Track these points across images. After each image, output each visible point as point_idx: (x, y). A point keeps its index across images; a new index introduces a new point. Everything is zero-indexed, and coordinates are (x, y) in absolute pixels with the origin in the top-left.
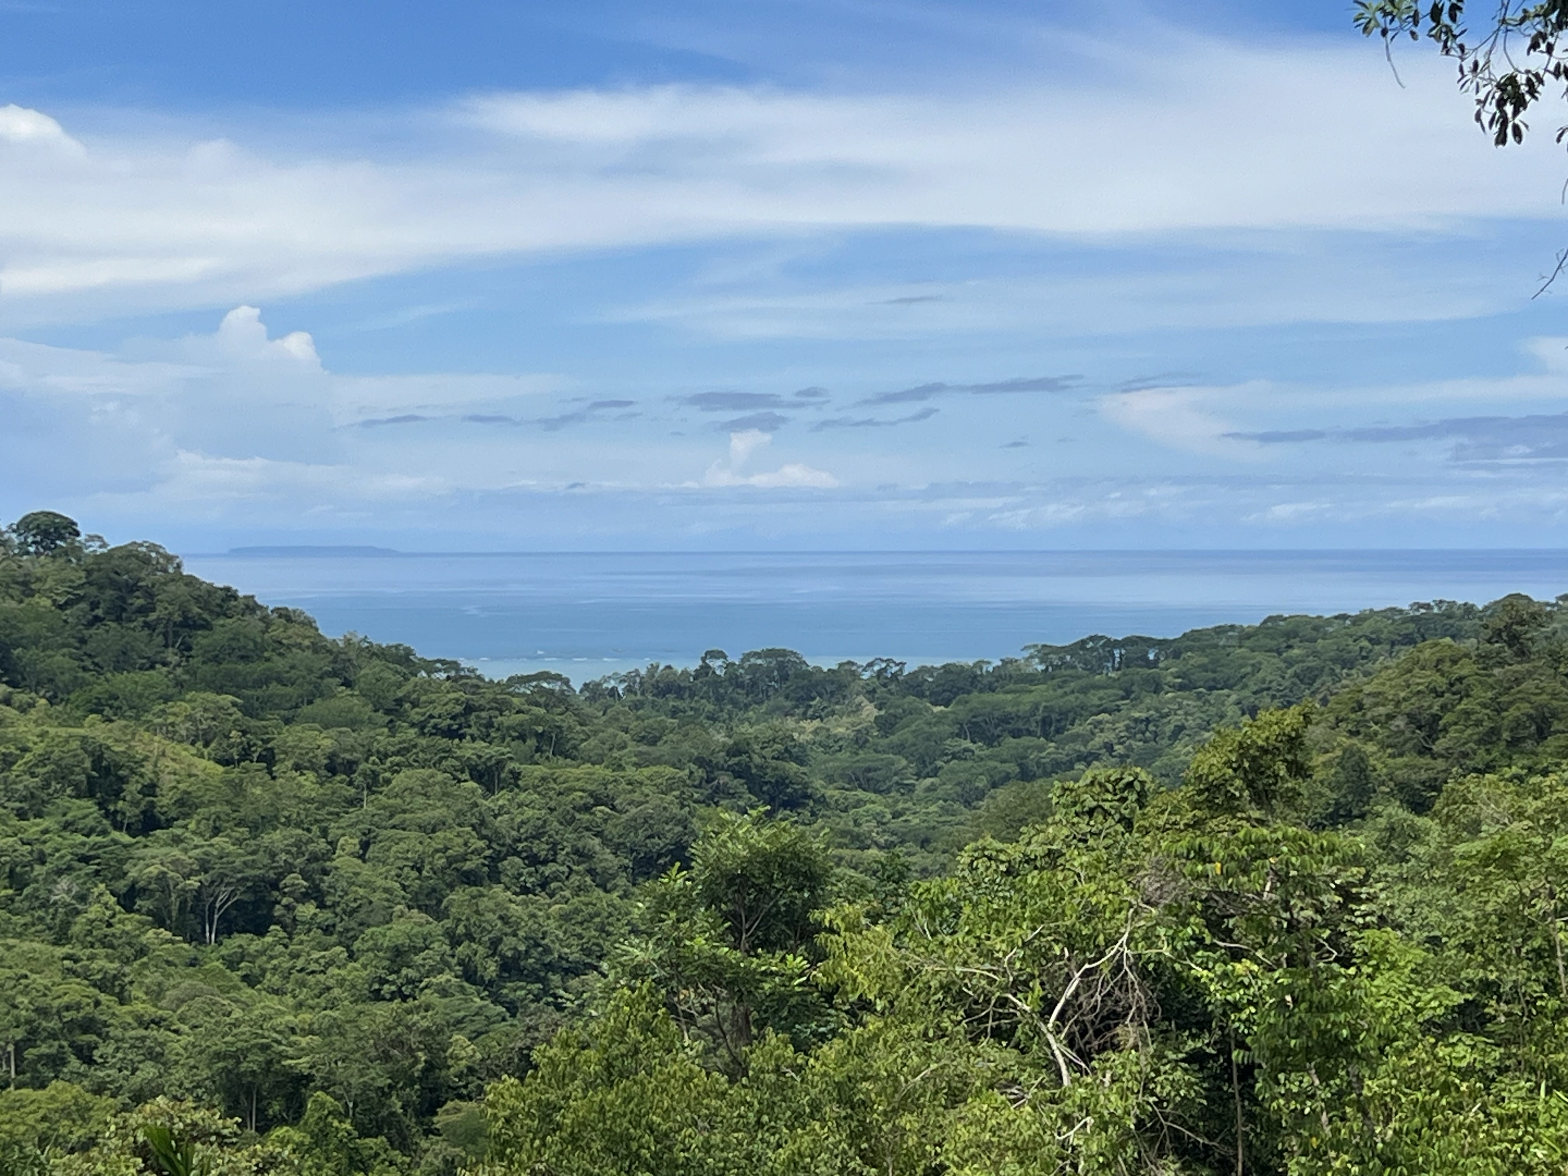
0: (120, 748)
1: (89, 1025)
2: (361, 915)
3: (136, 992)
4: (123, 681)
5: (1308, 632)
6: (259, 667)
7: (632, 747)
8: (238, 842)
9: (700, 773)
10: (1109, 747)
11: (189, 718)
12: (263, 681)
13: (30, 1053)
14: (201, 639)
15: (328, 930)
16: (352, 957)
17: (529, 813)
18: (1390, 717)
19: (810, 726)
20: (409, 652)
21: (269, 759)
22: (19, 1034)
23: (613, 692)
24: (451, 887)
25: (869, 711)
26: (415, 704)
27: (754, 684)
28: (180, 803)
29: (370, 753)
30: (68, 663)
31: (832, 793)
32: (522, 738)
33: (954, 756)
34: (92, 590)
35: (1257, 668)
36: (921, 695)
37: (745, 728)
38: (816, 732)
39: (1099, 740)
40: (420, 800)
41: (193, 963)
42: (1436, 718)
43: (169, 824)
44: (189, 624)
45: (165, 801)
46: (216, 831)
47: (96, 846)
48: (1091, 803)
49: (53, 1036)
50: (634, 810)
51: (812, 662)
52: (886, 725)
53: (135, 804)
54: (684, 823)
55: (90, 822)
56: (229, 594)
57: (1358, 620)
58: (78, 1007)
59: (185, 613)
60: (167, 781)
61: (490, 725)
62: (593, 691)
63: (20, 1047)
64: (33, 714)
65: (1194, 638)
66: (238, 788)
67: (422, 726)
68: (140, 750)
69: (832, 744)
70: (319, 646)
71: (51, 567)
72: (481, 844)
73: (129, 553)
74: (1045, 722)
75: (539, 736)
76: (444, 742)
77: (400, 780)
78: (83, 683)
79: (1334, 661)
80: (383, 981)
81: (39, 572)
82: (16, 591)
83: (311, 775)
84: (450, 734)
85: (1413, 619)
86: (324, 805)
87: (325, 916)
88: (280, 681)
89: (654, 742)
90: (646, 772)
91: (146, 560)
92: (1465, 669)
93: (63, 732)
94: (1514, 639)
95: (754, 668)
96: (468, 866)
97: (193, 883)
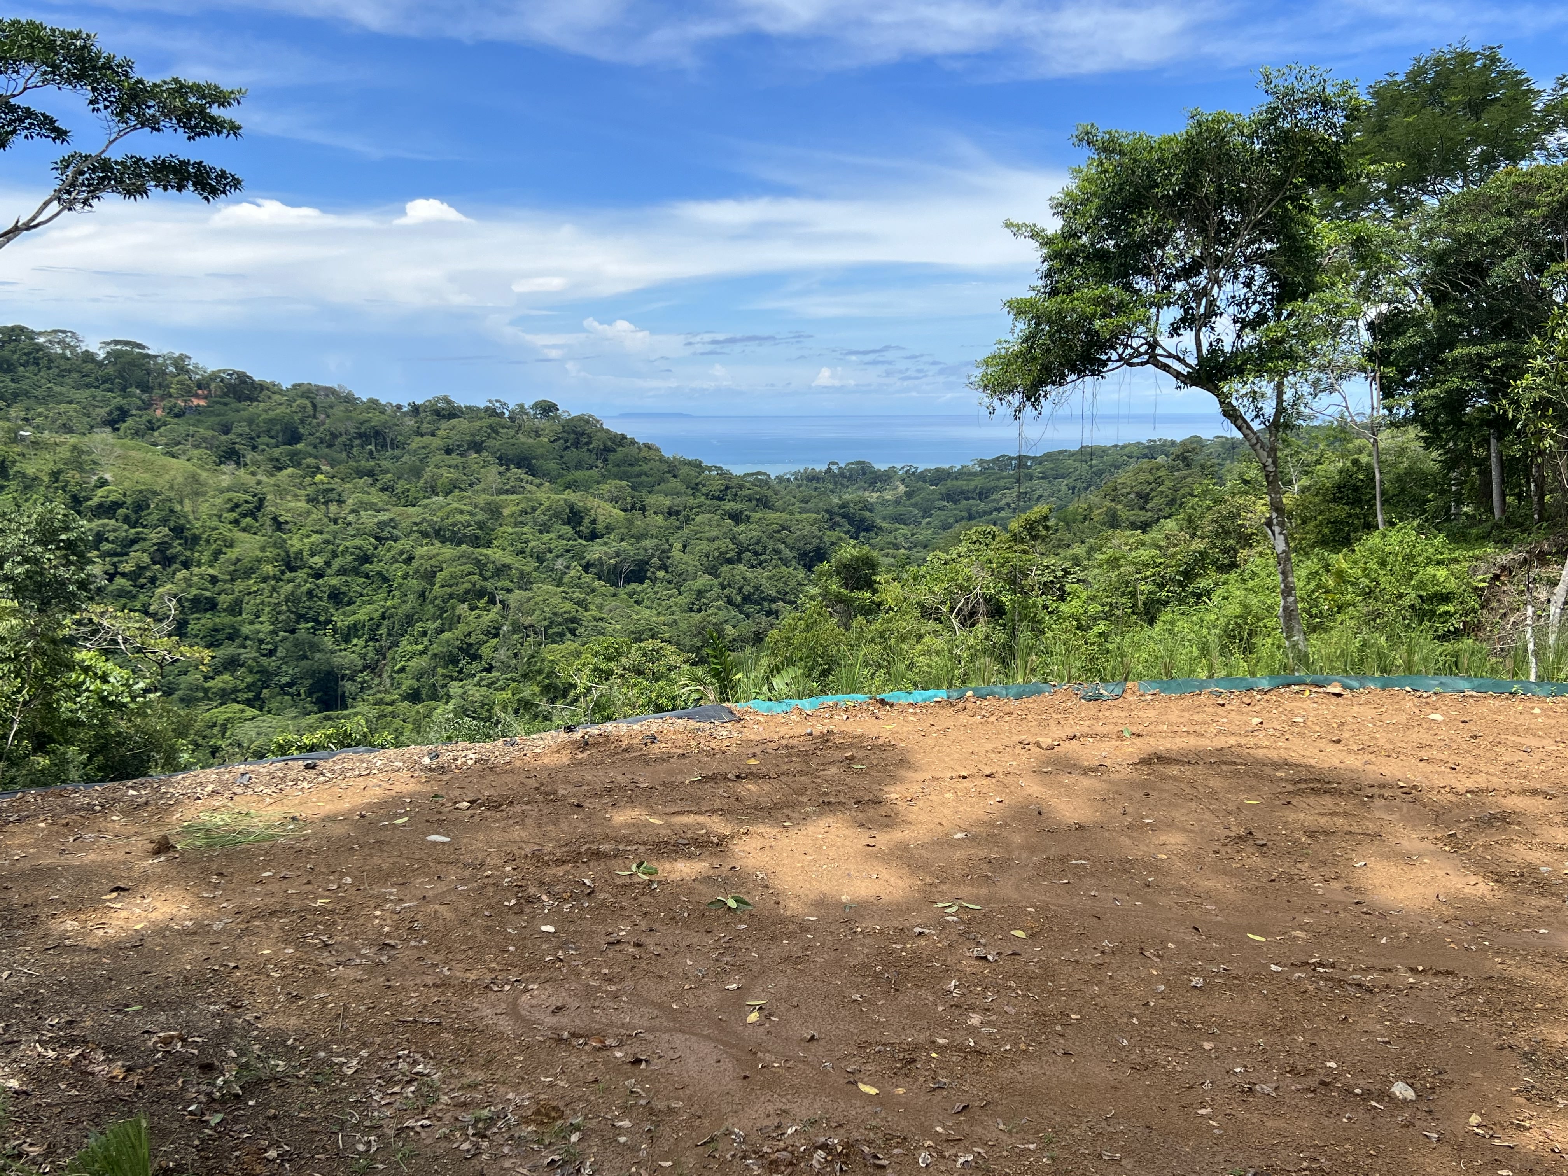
0: (581, 504)
1: (573, 620)
2: (684, 576)
3: (591, 606)
4: (579, 475)
5: (1100, 453)
6: (637, 469)
7: (797, 505)
8: (632, 545)
9: (827, 516)
10: (1009, 505)
11: (609, 491)
12: (639, 475)
13: (550, 631)
14: (612, 457)
15: (670, 582)
16: (680, 594)
17: (754, 533)
18: (1128, 494)
19: (875, 495)
20: (701, 462)
21: (643, 509)
22: (546, 623)
23: (789, 480)
24: (721, 565)
25: (902, 488)
26: (704, 486)
27: (851, 476)
28: (607, 528)
29: (685, 507)
30: (556, 466)
31: (884, 525)
32: (750, 500)
33: (939, 509)
34: (565, 435)
35: (1076, 469)
36: (925, 482)
37: (847, 496)
38: (878, 498)
39: (1003, 502)
40: (707, 528)
41: (614, 595)
42: (1149, 494)
43: (602, 536)
44: (607, 450)
45: (600, 527)
46: (622, 540)
47: (572, 546)
48: (975, 539)
49: (560, 624)
50: (798, 533)
51: (877, 466)
52: (909, 495)
53: (588, 528)
54: (820, 538)
55: (569, 535)
56: (624, 437)
57: (1123, 447)
58: (569, 612)
59: (605, 445)
60: (601, 518)
61: (736, 495)
62: (780, 479)
63: (547, 628)
64: (543, 489)
65: (1049, 456)
66: (631, 522)
67: (707, 495)
68: (589, 505)
69: (884, 503)
70: (662, 460)
71: (548, 424)
72: (734, 546)
73: (581, 418)
74: (981, 494)
75: (758, 500)
76: (717, 502)
77: (698, 519)
78: (563, 475)
79: (1111, 466)
80: (694, 604)
81: (542, 426)
82: (533, 435)
83: (661, 516)
84: (720, 499)
85: (1148, 447)
86: (667, 529)
87: (668, 576)
88: (647, 475)
89: (807, 503)
90: (804, 516)
91: (588, 422)
92: (1162, 473)
93: (557, 497)
94: (1185, 459)
95: (851, 470)
96: (728, 556)
97: (613, 561)
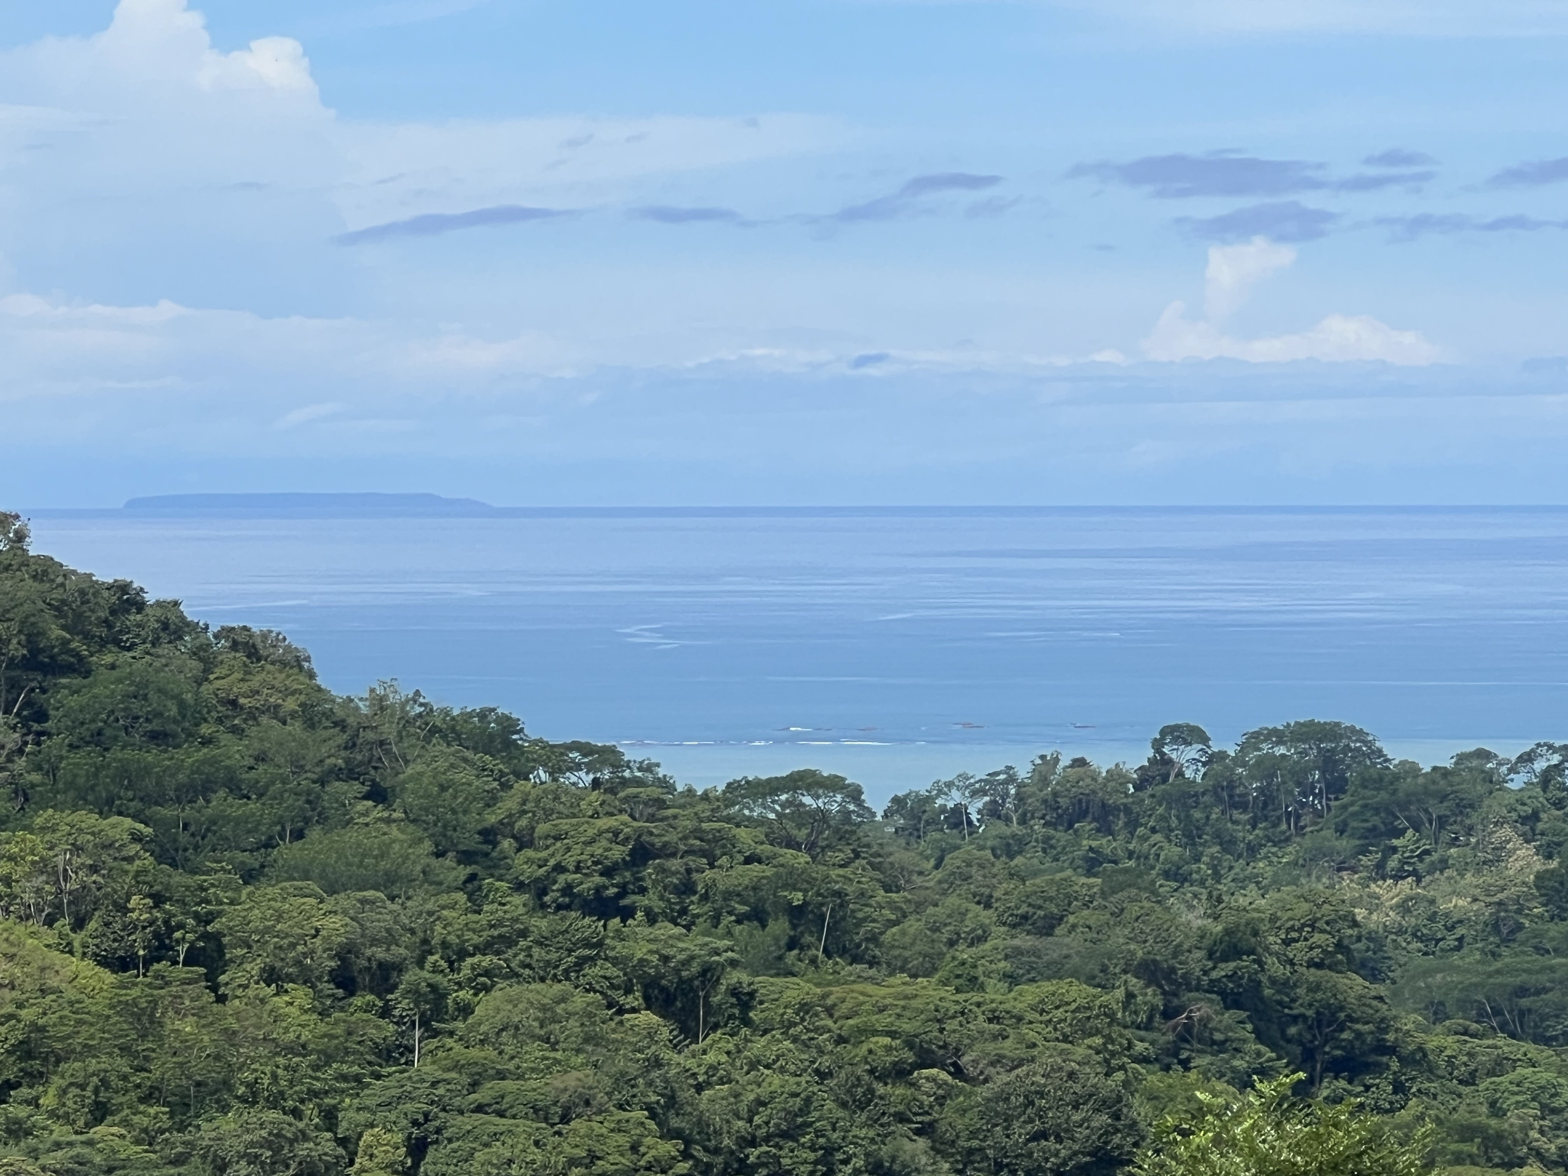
6: (189, 757)
7: (999, 938)
8: (147, 1138)
9: (1150, 997)
11: (43, 867)
12: (199, 788)
14: (66, 696)
17: (774, 1081)
19: (1392, 893)
20: (509, 725)
21: (210, 957)
23: (957, 817)
25: (1524, 861)
26: (524, 842)
27: (1268, 799)
28: (23, 1050)
29: (425, 948)
31: (1441, 1042)
32: (758, 916)
37: (1248, 898)
38: (1404, 908)
40: (535, 1051)
44: (42, 662)
46: (100, 1113)
50: (1002, 1078)
52: (1561, 893)
54: (1113, 1106)
56: (127, 598)
59: (32, 638)
61: (687, 888)
62: (912, 812)
66: (145, 1019)
67: (540, 889)
70: (316, 713)
72: (669, 1148)
75: (796, 913)
76: (588, 925)
77: (491, 1007)
83: (300, 994)
84: (601, 906)
86: (328, 1058)
88: (234, 787)
89: (1047, 928)
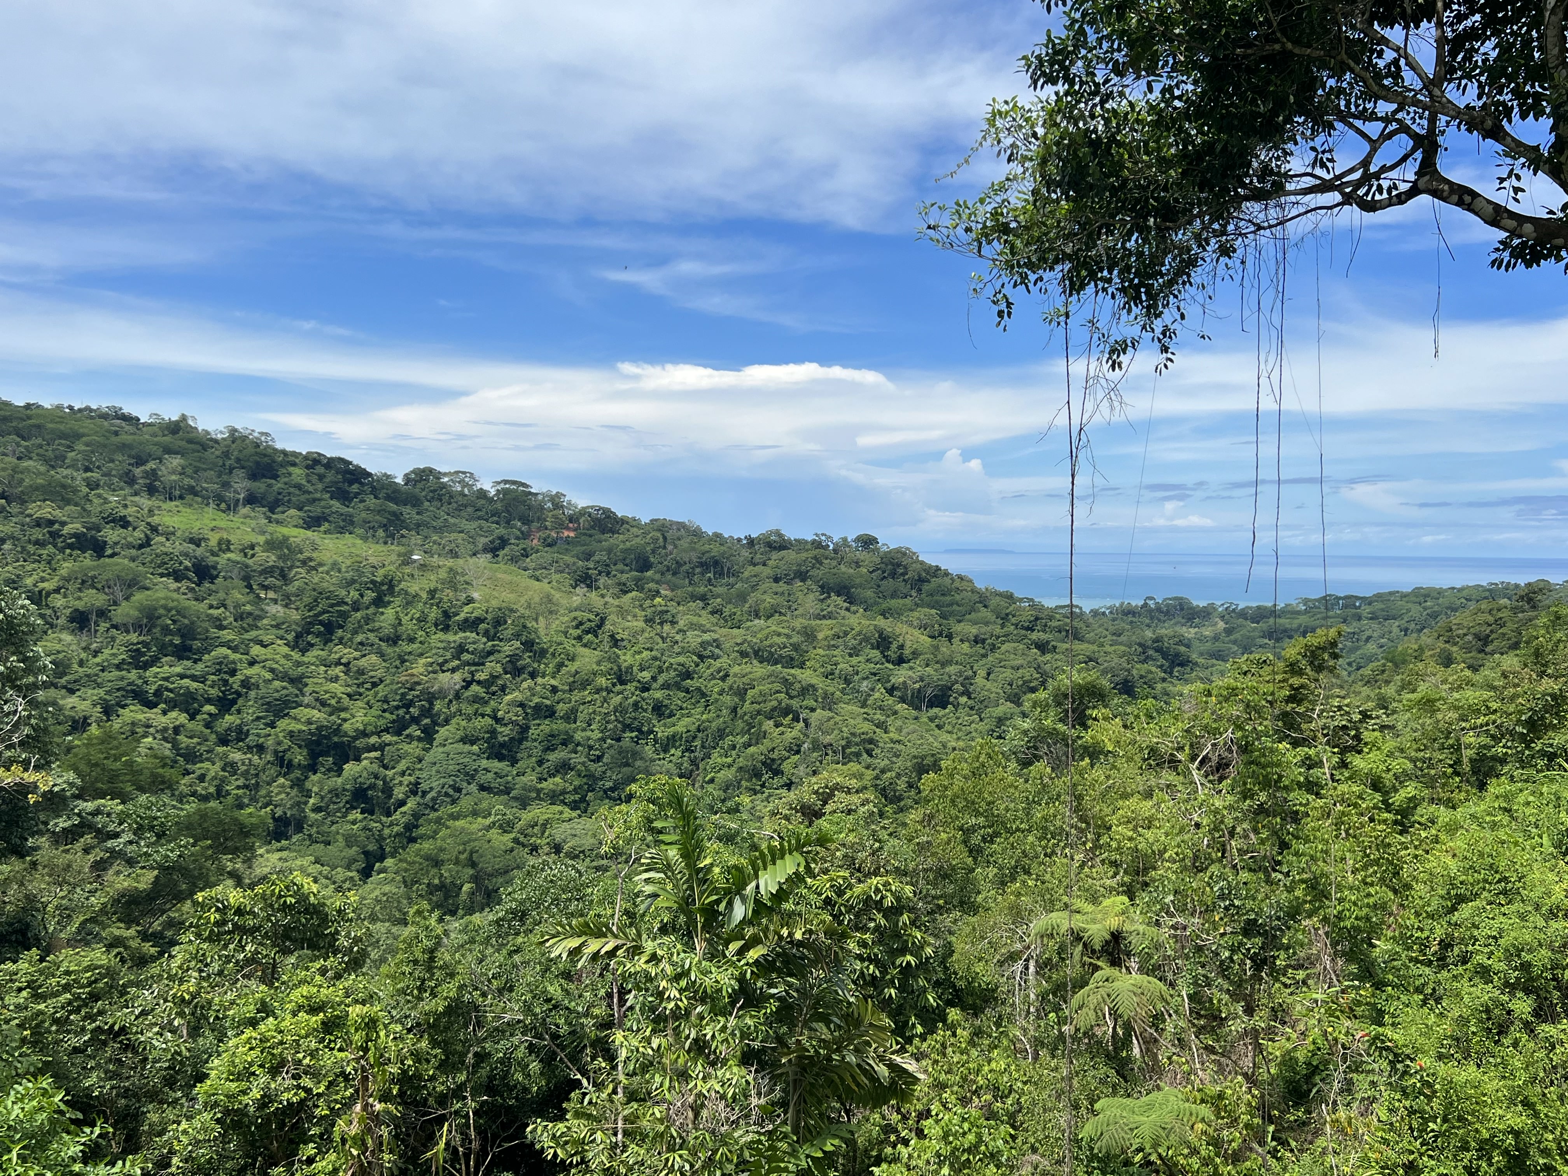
0: (890, 630)
1: (871, 741)
2: (985, 703)
3: (891, 729)
4: (894, 603)
5: (1435, 595)
6: (949, 599)
7: (1109, 637)
8: (936, 670)
9: (1139, 650)
11: (918, 618)
12: (950, 604)
13: (848, 751)
14: (926, 587)
15: (972, 708)
16: (981, 720)
18: (1464, 635)
19: (1193, 631)
20: (1012, 594)
21: (950, 637)
22: (844, 743)
23: (1103, 613)
24: (1025, 693)
25: (1221, 625)
26: (1014, 616)
27: (1168, 611)
28: (913, 653)
29: (992, 635)
30: (873, 595)
31: (1201, 661)
32: (1060, 631)
33: (1260, 646)
34: (883, 566)
35: (1408, 611)
36: (1246, 619)
37: (1162, 631)
38: (1195, 634)
40: (1012, 656)
41: (916, 718)
42: (1488, 636)
43: (908, 661)
44: (921, 580)
45: (907, 652)
46: (927, 665)
47: (879, 669)
49: (857, 744)
50: (1106, 664)
51: (1195, 603)
52: (1229, 631)
53: (895, 653)
55: (877, 659)
56: (938, 569)
58: (868, 734)
59: (919, 576)
60: (908, 644)
61: (1045, 626)
62: (1094, 613)
63: (845, 747)
64: (858, 615)
65: (1379, 597)
66: (937, 648)
67: (1016, 625)
68: (898, 631)
69: (1202, 639)
70: (974, 591)
71: (867, 556)
73: (898, 551)
75: (1067, 631)
76: (1025, 632)
77: (1004, 648)
78: (879, 603)
79: (1447, 608)
80: (993, 731)
81: (862, 558)
82: (853, 566)
83: (967, 644)
84: (1028, 629)
86: (972, 656)
87: (970, 702)
88: (957, 604)
89: (1119, 635)
90: (1113, 648)
91: (905, 554)
92: (1504, 614)
93: (868, 622)
95: (1168, 605)
96: (1032, 685)
97: (917, 686)
